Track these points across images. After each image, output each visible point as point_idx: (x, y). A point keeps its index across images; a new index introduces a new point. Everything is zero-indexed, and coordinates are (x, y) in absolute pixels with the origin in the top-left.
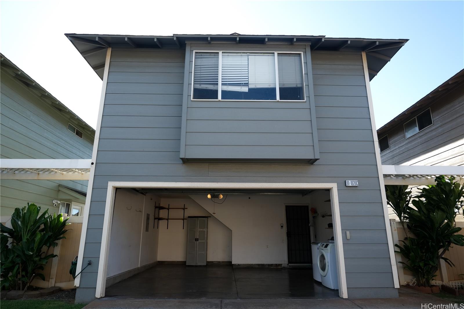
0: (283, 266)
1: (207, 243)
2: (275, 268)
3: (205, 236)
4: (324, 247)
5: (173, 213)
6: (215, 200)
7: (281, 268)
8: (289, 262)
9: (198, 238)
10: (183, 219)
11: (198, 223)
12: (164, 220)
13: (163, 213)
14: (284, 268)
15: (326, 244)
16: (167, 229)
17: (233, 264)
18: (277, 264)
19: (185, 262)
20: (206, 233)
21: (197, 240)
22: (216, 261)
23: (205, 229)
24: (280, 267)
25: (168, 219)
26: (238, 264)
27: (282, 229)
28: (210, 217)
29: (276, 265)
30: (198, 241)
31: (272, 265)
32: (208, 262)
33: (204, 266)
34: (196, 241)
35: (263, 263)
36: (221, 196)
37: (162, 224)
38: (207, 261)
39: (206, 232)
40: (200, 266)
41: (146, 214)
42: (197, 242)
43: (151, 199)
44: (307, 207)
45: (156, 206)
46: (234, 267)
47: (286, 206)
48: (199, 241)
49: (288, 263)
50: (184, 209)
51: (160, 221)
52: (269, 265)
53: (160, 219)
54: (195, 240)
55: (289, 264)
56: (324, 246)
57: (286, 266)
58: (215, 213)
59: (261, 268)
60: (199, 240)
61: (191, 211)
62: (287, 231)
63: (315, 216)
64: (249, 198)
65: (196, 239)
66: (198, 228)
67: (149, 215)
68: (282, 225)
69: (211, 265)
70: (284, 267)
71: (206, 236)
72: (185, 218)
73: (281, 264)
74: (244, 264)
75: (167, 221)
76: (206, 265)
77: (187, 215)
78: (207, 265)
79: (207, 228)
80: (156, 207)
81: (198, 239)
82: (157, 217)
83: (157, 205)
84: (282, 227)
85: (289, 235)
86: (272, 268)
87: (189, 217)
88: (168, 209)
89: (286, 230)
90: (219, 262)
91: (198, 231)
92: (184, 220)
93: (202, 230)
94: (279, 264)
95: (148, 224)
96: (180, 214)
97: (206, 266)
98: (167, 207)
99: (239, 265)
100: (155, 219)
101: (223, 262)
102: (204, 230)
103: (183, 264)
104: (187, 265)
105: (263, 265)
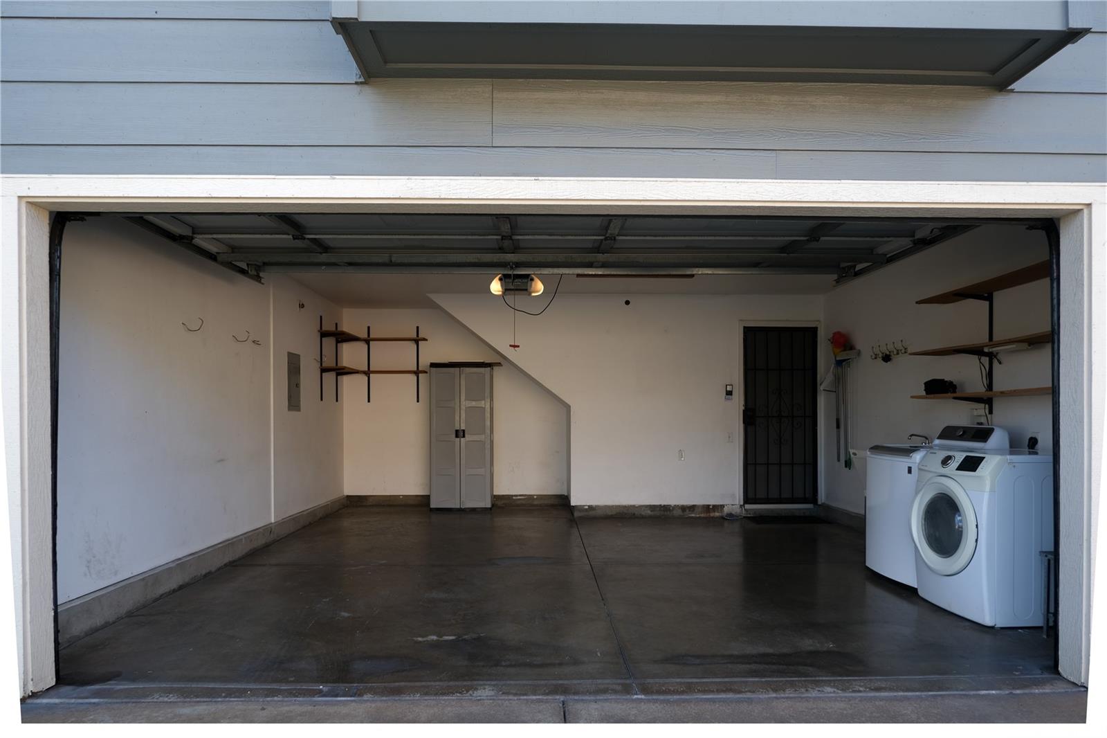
0: (726, 510)
1: (492, 442)
2: (702, 515)
3: (484, 422)
4: (958, 469)
5: (383, 355)
6: (518, 300)
7: (723, 518)
8: (747, 500)
9: (463, 428)
10: (417, 373)
11: (463, 383)
12: (357, 374)
13: (351, 355)
14: (731, 517)
15: (964, 455)
16: (369, 401)
17: (573, 506)
18: (709, 506)
19: (427, 498)
20: (488, 415)
21: (460, 434)
22: (520, 495)
23: (483, 402)
24: (717, 514)
25: (368, 373)
26: (589, 506)
27: (728, 399)
28: (499, 364)
29: (707, 508)
30: (464, 436)
31: (693, 508)
32: (496, 498)
33: (485, 509)
34: (457, 436)
35: (666, 504)
36: (539, 287)
37: (352, 386)
38: (495, 494)
39: (488, 410)
40: (473, 510)
41: (286, 354)
42: (462, 439)
43: (302, 306)
44: (813, 332)
45: (323, 329)
46: (576, 514)
47: (745, 327)
48: (468, 437)
49: (742, 503)
50: (417, 341)
51: (346, 380)
52: (684, 508)
53: (341, 372)
54: (454, 435)
55: (747, 506)
56: (955, 464)
57: (736, 510)
58: (516, 344)
59: (661, 516)
60: (466, 435)
61: (440, 348)
62: (743, 408)
63: (844, 360)
64: (627, 303)
65: (457, 431)
66: (463, 398)
67: (299, 356)
68: (729, 388)
69: (504, 505)
70: (730, 515)
71: (488, 423)
72: (420, 369)
73: (722, 506)
74: (606, 507)
75: (367, 378)
76: (489, 506)
77: (425, 361)
78: (493, 505)
79: (492, 400)
80: (324, 334)
81: (464, 431)
82: (333, 364)
83: (328, 327)
84: (729, 393)
85: (750, 418)
86: (693, 515)
87: (433, 365)
88: (367, 341)
89: (742, 402)
90: (530, 497)
91: (463, 408)
92: (420, 375)
93: (474, 404)
94: (714, 506)
95: (298, 385)
96: (404, 355)
97: (491, 509)
98: (364, 335)
99: (591, 507)
100: (324, 370)
101: (541, 497)
102: (482, 404)
103: (421, 504)
104: (432, 506)
105: (666, 508)
